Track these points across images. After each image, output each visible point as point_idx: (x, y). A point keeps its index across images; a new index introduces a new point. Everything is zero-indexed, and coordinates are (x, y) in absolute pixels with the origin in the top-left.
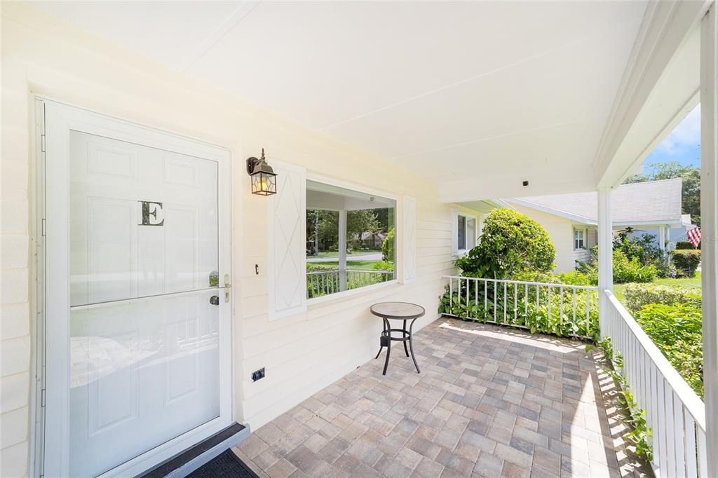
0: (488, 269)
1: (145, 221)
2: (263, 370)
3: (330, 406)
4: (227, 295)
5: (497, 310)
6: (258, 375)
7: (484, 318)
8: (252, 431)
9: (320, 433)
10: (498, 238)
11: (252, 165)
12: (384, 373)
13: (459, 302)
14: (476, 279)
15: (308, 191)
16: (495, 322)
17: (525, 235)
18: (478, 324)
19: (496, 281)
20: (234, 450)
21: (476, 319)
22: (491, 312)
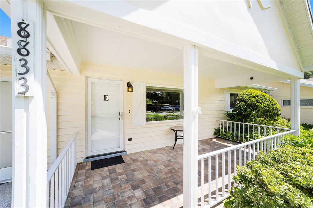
0: (240, 118)
1: (105, 100)
2: (131, 138)
3: (150, 153)
4: (122, 117)
5: (240, 136)
6: (130, 140)
7: (234, 139)
8: (127, 154)
9: (143, 158)
10: (242, 104)
11: (128, 84)
12: (173, 149)
13: (224, 131)
14: (235, 122)
15: (147, 88)
16: (239, 141)
17: (258, 102)
18: (230, 141)
19: (244, 123)
20: (122, 156)
21: (231, 139)
22: (237, 137)
